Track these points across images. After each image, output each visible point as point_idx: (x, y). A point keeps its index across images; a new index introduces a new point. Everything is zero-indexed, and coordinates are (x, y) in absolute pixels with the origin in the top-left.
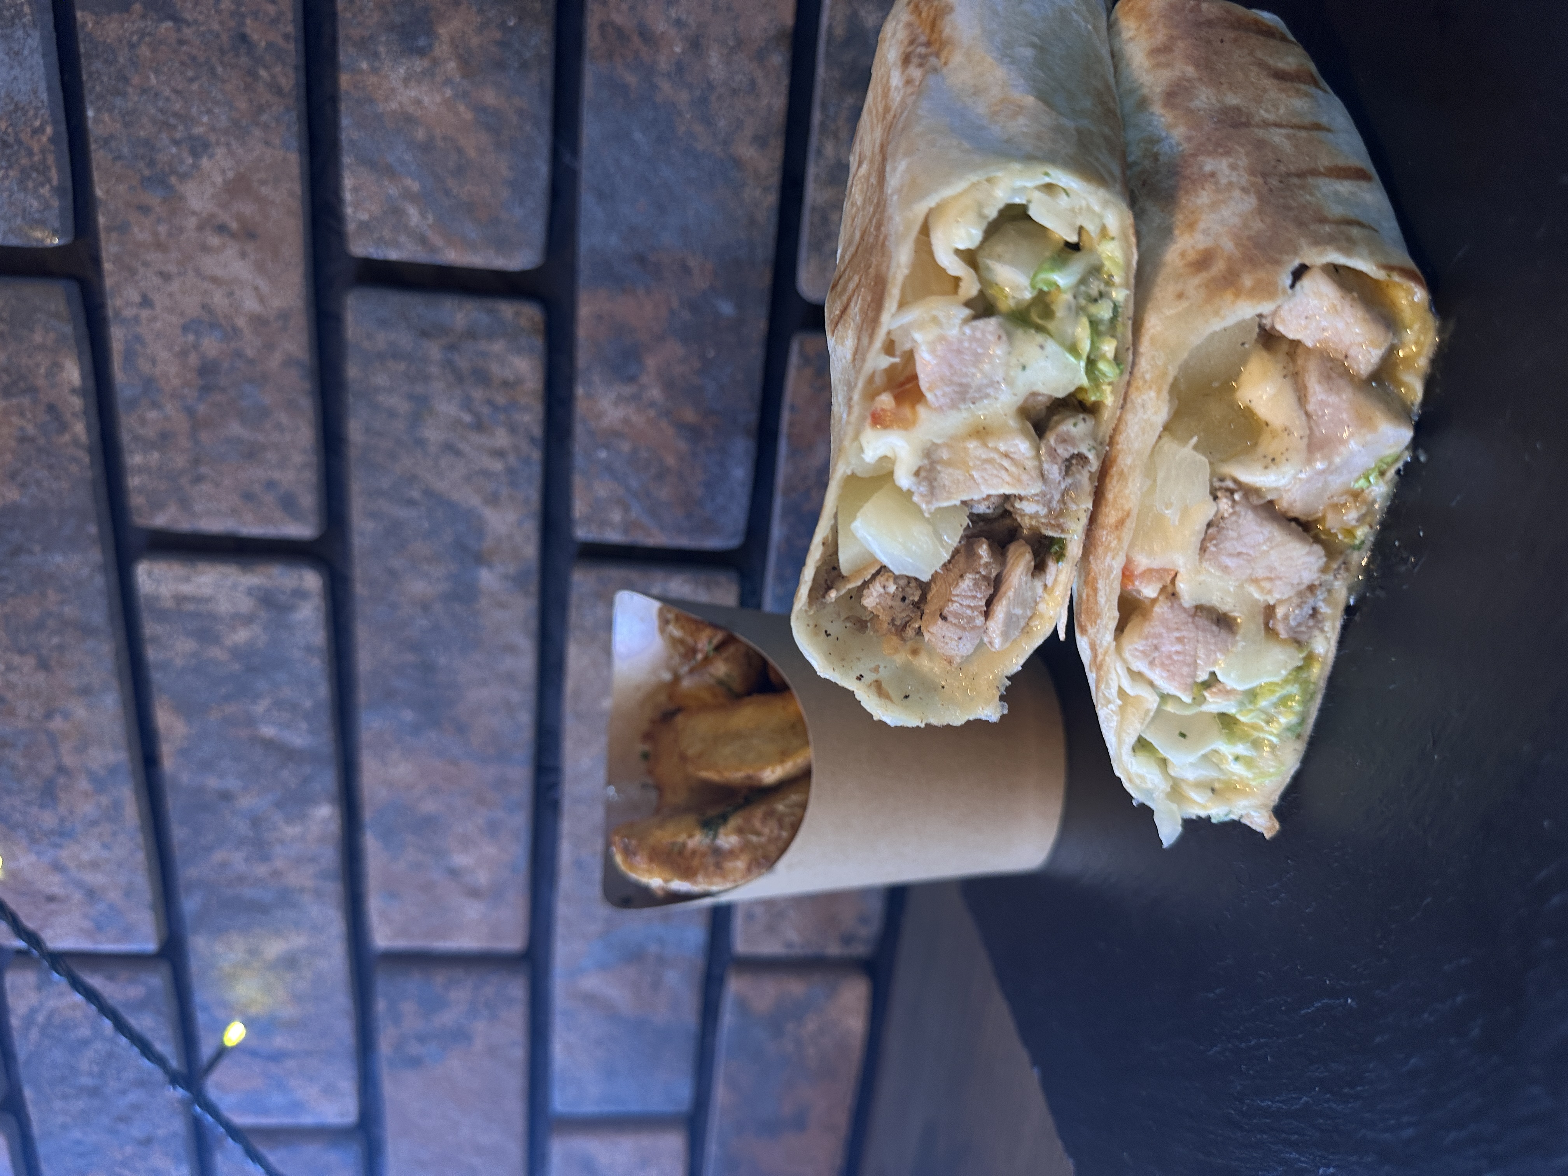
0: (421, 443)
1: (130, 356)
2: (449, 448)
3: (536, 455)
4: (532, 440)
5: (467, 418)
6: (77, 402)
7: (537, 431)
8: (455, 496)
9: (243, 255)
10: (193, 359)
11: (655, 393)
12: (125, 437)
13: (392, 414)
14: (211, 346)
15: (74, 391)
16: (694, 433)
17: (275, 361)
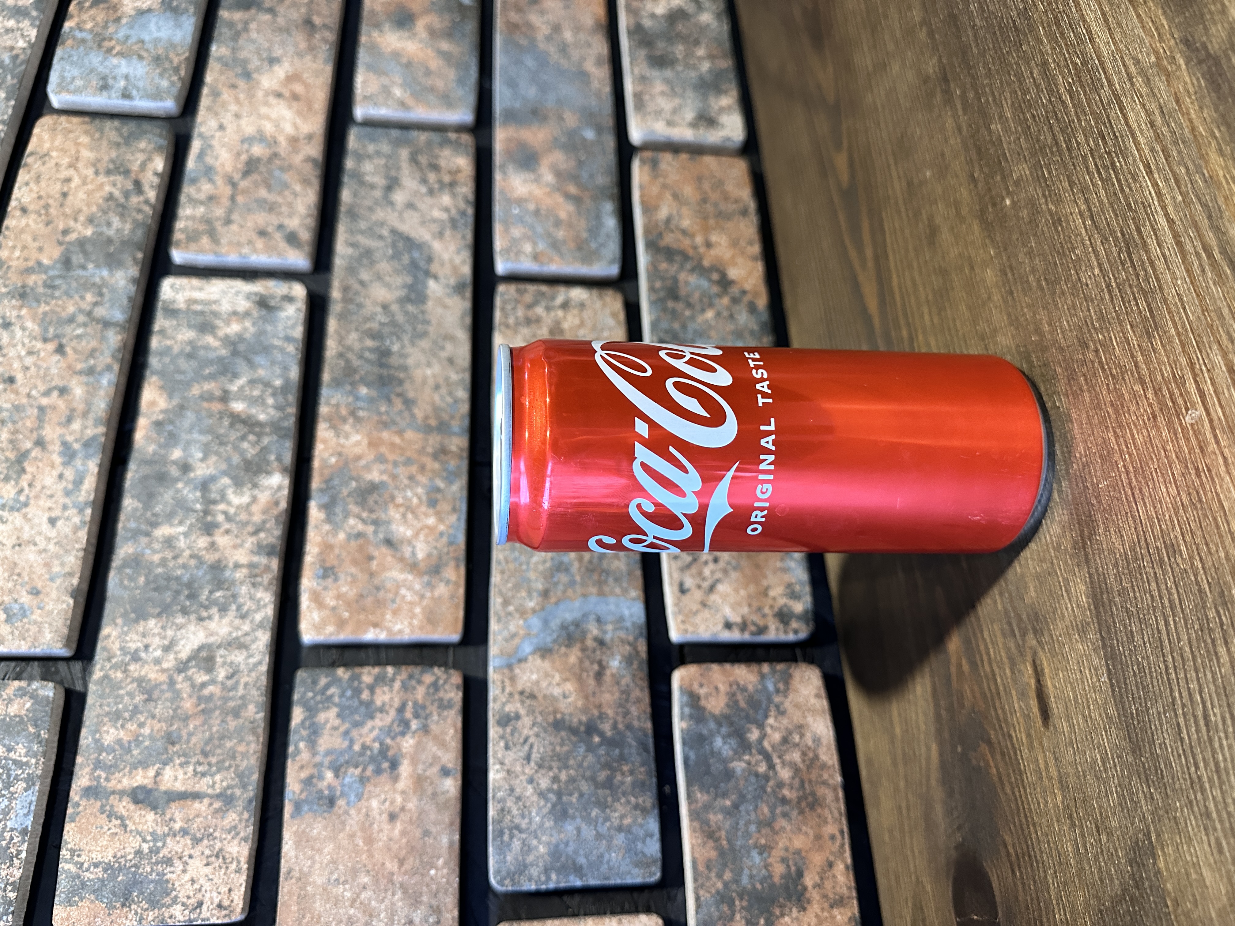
0: (392, 204)
1: (201, 156)
2: (410, 206)
3: (470, 211)
4: (467, 202)
5: (424, 190)
6: (156, 180)
7: (471, 197)
8: (413, 234)
9: (290, 108)
10: (244, 157)
11: (549, 177)
12: (183, 198)
13: (372, 187)
14: (257, 150)
15: (156, 174)
16: (577, 200)
17: (298, 159)
